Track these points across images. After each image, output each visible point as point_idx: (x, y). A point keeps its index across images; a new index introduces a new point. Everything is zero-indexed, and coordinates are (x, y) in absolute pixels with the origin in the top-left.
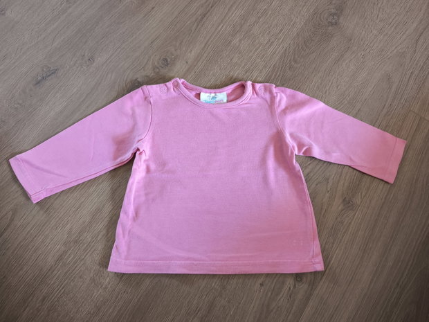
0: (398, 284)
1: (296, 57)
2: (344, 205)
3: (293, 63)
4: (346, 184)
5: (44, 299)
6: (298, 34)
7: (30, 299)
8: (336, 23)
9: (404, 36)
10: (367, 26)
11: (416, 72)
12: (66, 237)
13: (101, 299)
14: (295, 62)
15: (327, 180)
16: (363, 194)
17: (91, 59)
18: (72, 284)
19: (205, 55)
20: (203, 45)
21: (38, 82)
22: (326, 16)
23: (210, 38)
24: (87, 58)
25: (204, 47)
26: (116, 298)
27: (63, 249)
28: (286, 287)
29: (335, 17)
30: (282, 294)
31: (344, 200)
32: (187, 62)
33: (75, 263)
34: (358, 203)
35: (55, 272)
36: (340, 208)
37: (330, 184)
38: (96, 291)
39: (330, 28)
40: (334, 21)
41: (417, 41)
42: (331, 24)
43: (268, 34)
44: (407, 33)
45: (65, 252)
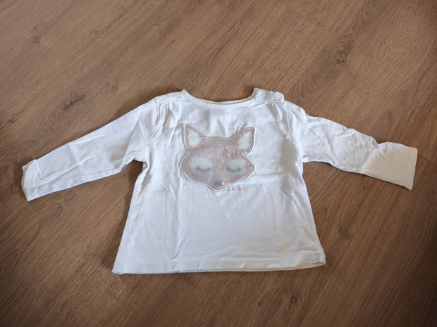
0: (386, 311)
1: (304, 91)
2: (340, 234)
3: (301, 98)
4: (344, 215)
5: (63, 305)
6: (307, 70)
7: (51, 304)
8: (343, 61)
9: (408, 76)
10: (372, 65)
11: (417, 111)
12: (85, 250)
13: (115, 308)
14: (303, 96)
15: (326, 210)
16: (359, 225)
17: (115, 87)
18: (89, 293)
19: (220, 87)
20: (218, 78)
21: (67, 107)
22: (334, 54)
23: (225, 71)
24: (112, 86)
25: (219, 80)
26: (128, 308)
27: (82, 261)
28: (282, 308)
29: (343, 55)
30: (277, 313)
31: (341, 229)
32: (202, 94)
33: (92, 275)
34: (354, 233)
35: (75, 281)
36: (336, 237)
37: (328, 214)
38: (110, 301)
39: (337, 66)
40: (341, 59)
41: (420, 81)
42: (338, 62)
43: (279, 69)
44: (411, 72)
45: (84, 264)
